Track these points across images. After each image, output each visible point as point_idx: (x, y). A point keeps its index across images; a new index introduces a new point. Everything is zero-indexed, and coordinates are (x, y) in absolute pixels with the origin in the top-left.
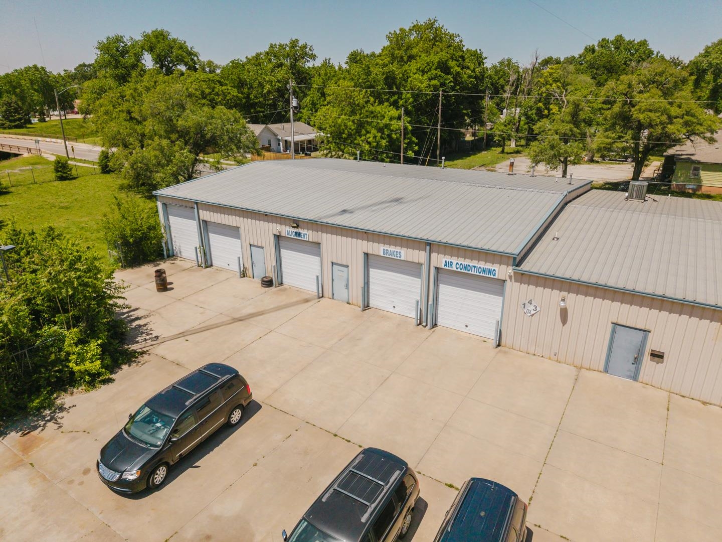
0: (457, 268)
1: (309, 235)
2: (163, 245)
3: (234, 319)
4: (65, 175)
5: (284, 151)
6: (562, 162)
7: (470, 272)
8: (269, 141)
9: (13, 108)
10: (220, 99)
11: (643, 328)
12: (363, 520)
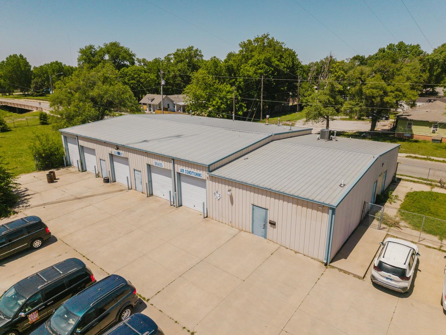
0: (186, 173)
1: (123, 154)
2: (64, 159)
3: (77, 198)
4: (45, 122)
5: (177, 110)
6: (326, 119)
7: (191, 175)
8: (168, 105)
9: (39, 85)
10: (143, 81)
11: (265, 207)
12: (39, 288)
